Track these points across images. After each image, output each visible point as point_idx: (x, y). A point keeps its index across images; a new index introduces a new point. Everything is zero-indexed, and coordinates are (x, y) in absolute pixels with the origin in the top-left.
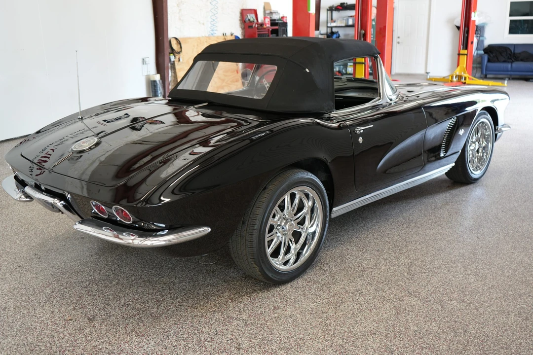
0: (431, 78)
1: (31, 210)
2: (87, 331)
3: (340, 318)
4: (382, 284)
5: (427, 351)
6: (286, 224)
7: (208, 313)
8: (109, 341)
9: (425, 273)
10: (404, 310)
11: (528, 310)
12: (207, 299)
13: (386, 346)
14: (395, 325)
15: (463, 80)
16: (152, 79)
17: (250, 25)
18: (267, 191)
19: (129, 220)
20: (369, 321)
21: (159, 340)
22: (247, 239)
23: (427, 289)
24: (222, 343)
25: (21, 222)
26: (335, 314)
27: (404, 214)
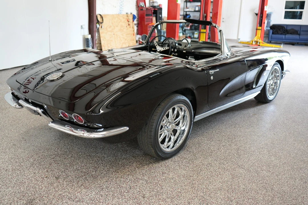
0: (241, 42)
1: (19, 111)
2: (55, 185)
3: (201, 180)
4: (223, 160)
5: (251, 200)
6: (169, 125)
7: (125, 176)
8: (68, 191)
9: (246, 154)
10: (236, 176)
11: (306, 177)
12: (124, 167)
13: (228, 197)
14: (232, 185)
15: (258, 44)
16: (86, 37)
17: (142, 8)
18: (160, 106)
19: (82, 122)
20: (217, 182)
21: (98, 191)
22: (148, 133)
23: (248, 164)
24: (134, 194)
25: (14, 118)
26: (198, 177)
27: (232, 120)
